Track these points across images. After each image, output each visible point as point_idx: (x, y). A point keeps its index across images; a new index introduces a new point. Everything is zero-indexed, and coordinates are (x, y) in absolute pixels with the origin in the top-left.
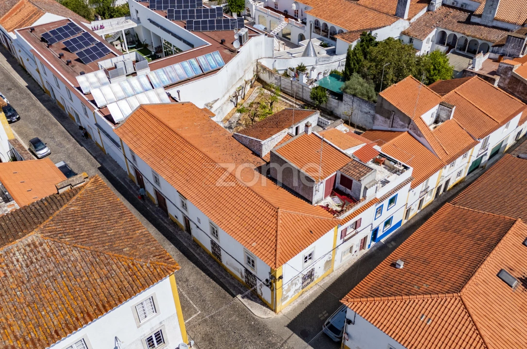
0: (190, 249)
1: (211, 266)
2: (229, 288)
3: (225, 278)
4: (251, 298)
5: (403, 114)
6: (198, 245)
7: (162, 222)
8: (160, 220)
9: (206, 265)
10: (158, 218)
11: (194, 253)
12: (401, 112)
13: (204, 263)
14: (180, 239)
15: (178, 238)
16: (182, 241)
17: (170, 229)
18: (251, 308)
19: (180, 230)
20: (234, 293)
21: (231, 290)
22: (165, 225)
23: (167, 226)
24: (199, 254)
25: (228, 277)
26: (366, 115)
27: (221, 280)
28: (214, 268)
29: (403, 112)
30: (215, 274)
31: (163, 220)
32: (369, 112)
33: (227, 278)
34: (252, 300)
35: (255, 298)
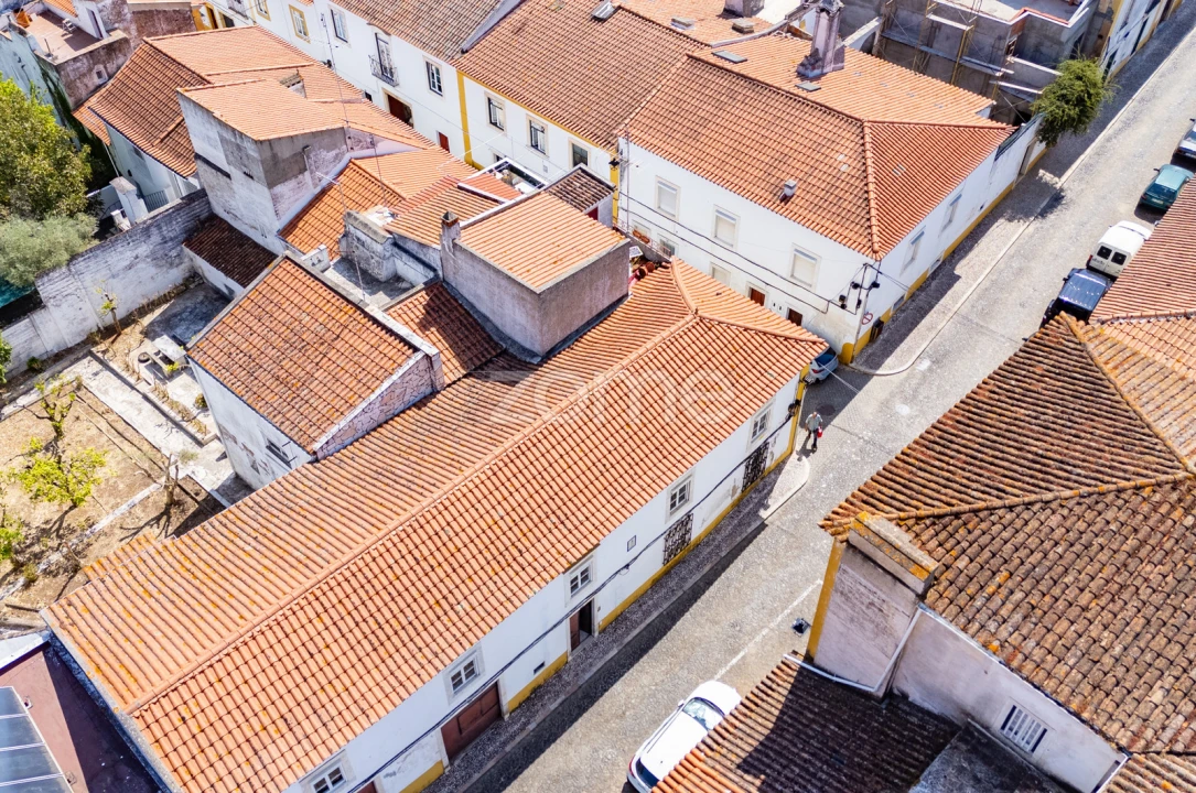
0: (629, 638)
1: (684, 579)
2: (744, 536)
3: (718, 547)
4: (765, 491)
5: (328, 131)
6: (616, 619)
7: (518, 739)
8: (508, 749)
9: (680, 593)
10: (497, 757)
11: (643, 626)
12: (322, 132)
13: (674, 599)
14: (594, 669)
15: (587, 676)
16: (599, 665)
17: (553, 707)
18: (790, 489)
19: (560, 677)
20: (755, 525)
21: (749, 530)
22: (531, 727)
23: (539, 718)
24: (647, 614)
25: (714, 540)
26: (132, 272)
27: (723, 554)
28: (691, 572)
29: (324, 129)
30: (707, 568)
31: (512, 737)
32: (137, 257)
33: (716, 543)
34: (771, 491)
35: (765, 485)
